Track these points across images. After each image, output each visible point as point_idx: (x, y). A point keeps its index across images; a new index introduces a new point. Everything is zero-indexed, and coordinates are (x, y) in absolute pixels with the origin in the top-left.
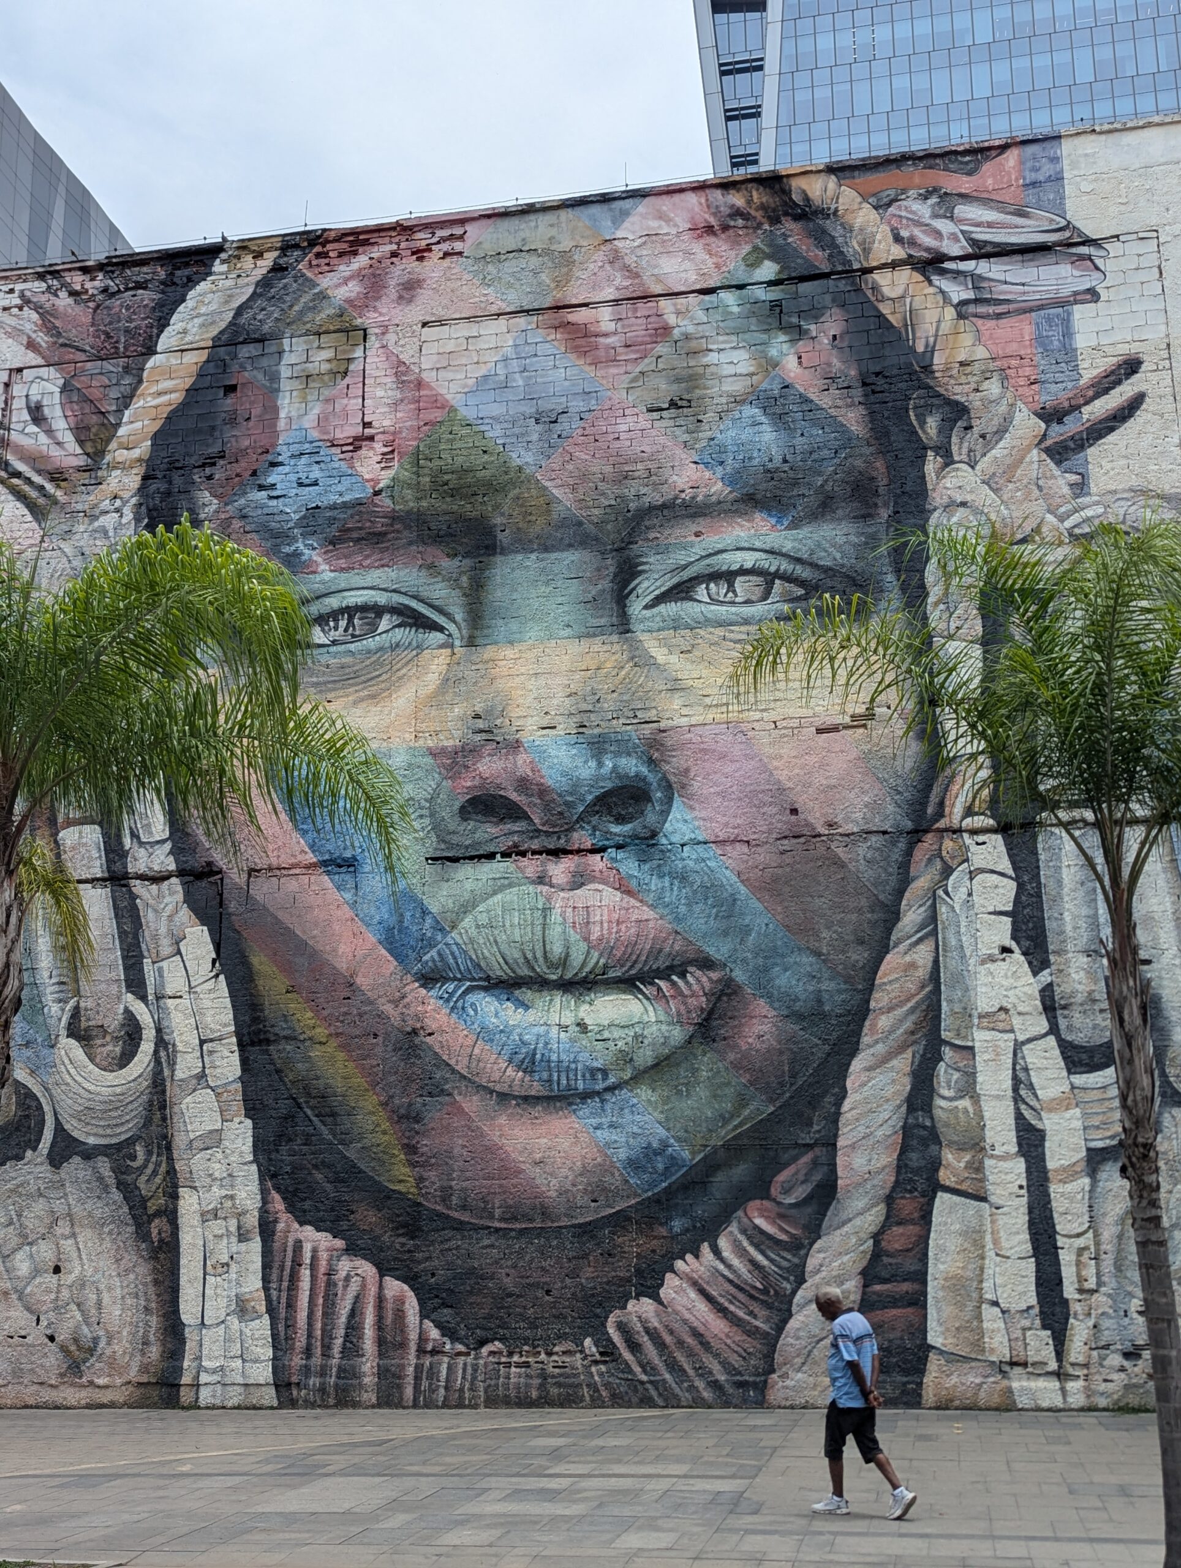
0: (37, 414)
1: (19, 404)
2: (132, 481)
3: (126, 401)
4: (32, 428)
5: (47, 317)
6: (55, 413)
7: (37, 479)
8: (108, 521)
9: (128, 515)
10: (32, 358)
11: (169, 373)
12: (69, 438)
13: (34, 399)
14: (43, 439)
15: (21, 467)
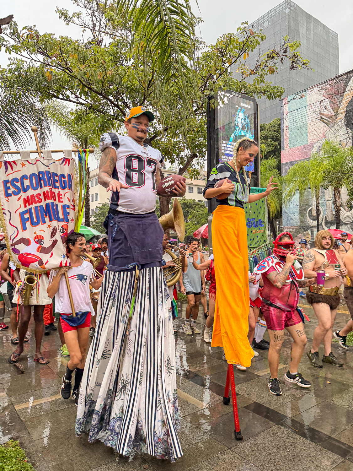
0: (326, 107)
1: (323, 106)
2: (343, 115)
3: (341, 102)
4: (325, 110)
5: (326, 90)
6: (328, 107)
7: (327, 119)
8: (340, 123)
9: (343, 121)
10: (324, 98)
11: (349, 95)
12: (331, 110)
13: (325, 105)
14: (327, 111)
15: (323, 117)
